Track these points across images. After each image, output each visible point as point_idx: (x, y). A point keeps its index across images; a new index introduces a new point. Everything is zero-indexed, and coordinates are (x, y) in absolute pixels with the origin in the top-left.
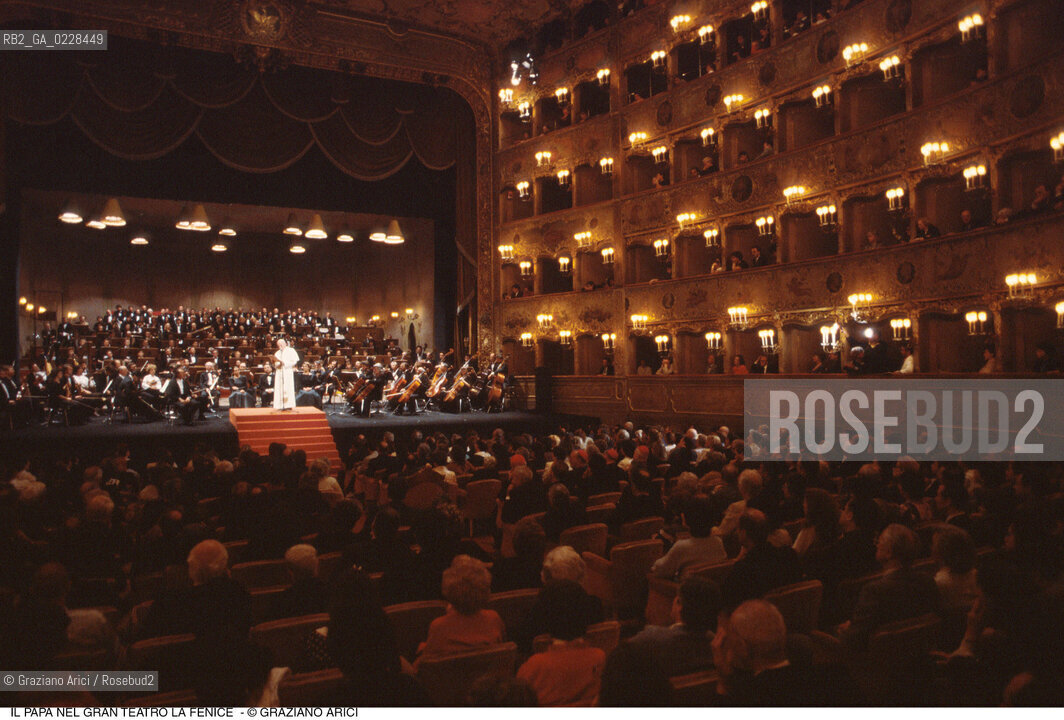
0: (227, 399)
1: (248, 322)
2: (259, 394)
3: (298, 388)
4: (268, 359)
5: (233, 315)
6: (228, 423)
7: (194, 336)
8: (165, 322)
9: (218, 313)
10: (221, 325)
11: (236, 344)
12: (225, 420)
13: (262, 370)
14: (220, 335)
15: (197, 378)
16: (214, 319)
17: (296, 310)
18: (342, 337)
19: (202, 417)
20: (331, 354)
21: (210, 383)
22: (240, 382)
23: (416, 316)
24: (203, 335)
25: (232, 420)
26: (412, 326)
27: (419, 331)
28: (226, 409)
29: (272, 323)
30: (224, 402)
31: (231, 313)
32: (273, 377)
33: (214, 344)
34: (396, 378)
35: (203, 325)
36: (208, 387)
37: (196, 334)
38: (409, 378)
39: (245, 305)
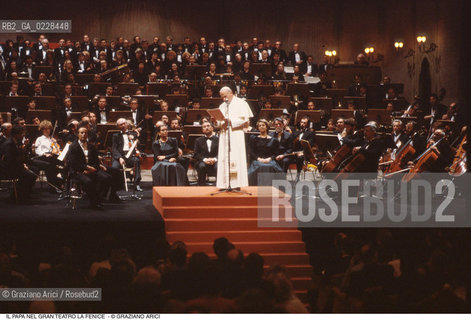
0: (149, 172)
1: (179, 58)
2: (195, 166)
3: (251, 159)
4: (207, 115)
5: (159, 47)
6: (152, 209)
7: (104, 78)
8: (65, 58)
9: (136, 45)
10: (140, 63)
11: (162, 91)
12: (147, 202)
13: (199, 130)
14: (142, 78)
15: (107, 140)
16: (133, 54)
17: (249, 40)
18: (316, 80)
19: (115, 198)
20: (301, 106)
21: (126, 148)
22: (169, 148)
23: (433, 47)
24: (116, 78)
25: (156, 203)
26: (425, 63)
27: (437, 71)
28: (148, 187)
29: (214, 58)
30: (146, 176)
31: (157, 45)
32: (216, 141)
33: (131, 91)
34: (399, 144)
35: (116, 64)
36: (124, 154)
37: (107, 76)
38: (421, 145)
39: (176, 33)
